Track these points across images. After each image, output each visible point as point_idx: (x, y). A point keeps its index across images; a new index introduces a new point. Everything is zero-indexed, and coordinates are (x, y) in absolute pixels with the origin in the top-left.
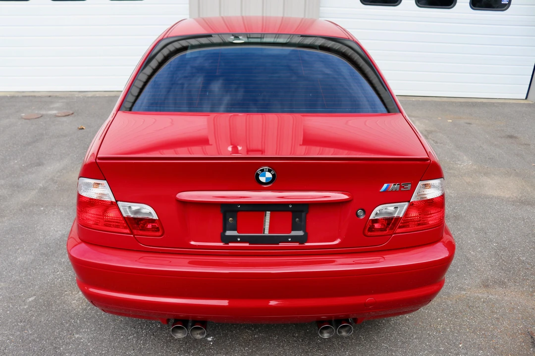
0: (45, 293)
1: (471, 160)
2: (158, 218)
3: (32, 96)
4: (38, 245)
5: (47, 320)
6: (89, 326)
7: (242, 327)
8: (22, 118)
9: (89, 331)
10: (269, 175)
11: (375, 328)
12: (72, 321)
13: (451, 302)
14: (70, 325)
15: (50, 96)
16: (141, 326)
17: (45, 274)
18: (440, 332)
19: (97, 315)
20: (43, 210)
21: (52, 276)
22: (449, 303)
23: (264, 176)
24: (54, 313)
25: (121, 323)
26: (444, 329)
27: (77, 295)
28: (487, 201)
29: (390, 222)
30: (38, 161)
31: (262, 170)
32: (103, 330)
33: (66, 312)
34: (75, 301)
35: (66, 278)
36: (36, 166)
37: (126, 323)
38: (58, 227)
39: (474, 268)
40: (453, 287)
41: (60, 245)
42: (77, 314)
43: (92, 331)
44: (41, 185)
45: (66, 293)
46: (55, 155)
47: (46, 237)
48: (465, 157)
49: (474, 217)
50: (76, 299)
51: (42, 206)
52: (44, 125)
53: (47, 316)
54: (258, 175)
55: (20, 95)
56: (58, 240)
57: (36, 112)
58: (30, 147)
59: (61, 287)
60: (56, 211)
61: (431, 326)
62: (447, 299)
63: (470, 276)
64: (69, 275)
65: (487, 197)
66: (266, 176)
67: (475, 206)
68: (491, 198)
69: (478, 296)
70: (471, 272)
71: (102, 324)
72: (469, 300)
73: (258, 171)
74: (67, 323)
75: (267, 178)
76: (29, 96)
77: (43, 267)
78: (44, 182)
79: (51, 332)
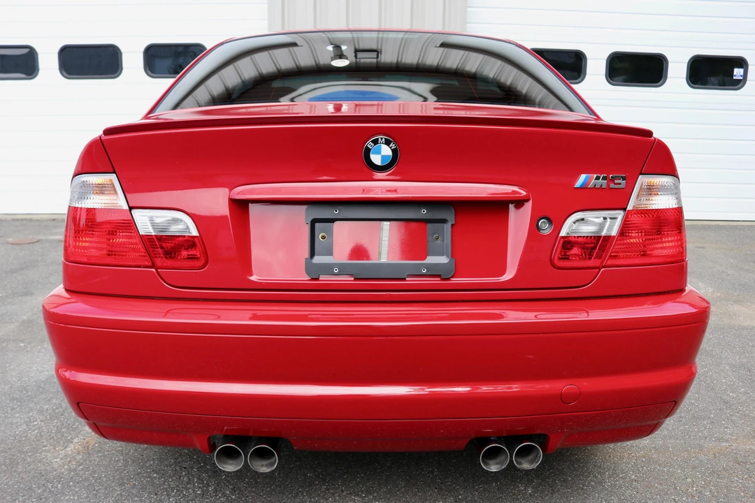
0: (10, 449)
1: (711, 287)
2: (198, 235)
3: (26, 219)
4: (7, 387)
5: (6, 484)
6: (77, 492)
7: (344, 493)
8: (8, 243)
9: (76, 498)
10: (386, 151)
11: (578, 493)
12: (48, 486)
13: (706, 457)
14: (44, 491)
15: (54, 220)
16: (167, 491)
17: (12, 424)
18: (693, 497)
19: (94, 477)
20: (24, 346)
21: (24, 426)
22: (703, 457)
23: (379, 152)
24: (19, 474)
25: (133, 488)
26: (701, 492)
27: (63, 451)
28: (745, 332)
29: (596, 244)
30: (24, 290)
31: (375, 142)
32: (100, 497)
33: (41, 473)
34: (58, 460)
35: (47, 429)
36: (21, 296)
37: (142, 488)
38: (45, 366)
39: (738, 412)
40: (706, 438)
41: (44, 389)
42: (59, 476)
43: (82, 499)
44: (25, 317)
45: (44, 448)
46: (52, 284)
47: (22, 378)
48: (700, 284)
49: (726, 351)
50: (61, 456)
51: (23, 342)
52: (41, 250)
53: (7, 479)
54: (368, 151)
55: (9, 218)
56: (43, 382)
57: (31, 237)
58: (15, 274)
59: (38, 440)
60: (43, 348)
61: (675, 488)
62: (698, 452)
63: (734, 422)
64: (54, 426)
65: (743, 328)
66: (381, 153)
67: (726, 338)
68: (751, 329)
69: (751, 449)
70: (733, 418)
71: (100, 489)
72: (736, 453)
73: (369, 144)
74: (39, 488)
75: (384, 157)
76: (22, 220)
77: (12, 415)
78: (30, 314)
79: (10, 500)
